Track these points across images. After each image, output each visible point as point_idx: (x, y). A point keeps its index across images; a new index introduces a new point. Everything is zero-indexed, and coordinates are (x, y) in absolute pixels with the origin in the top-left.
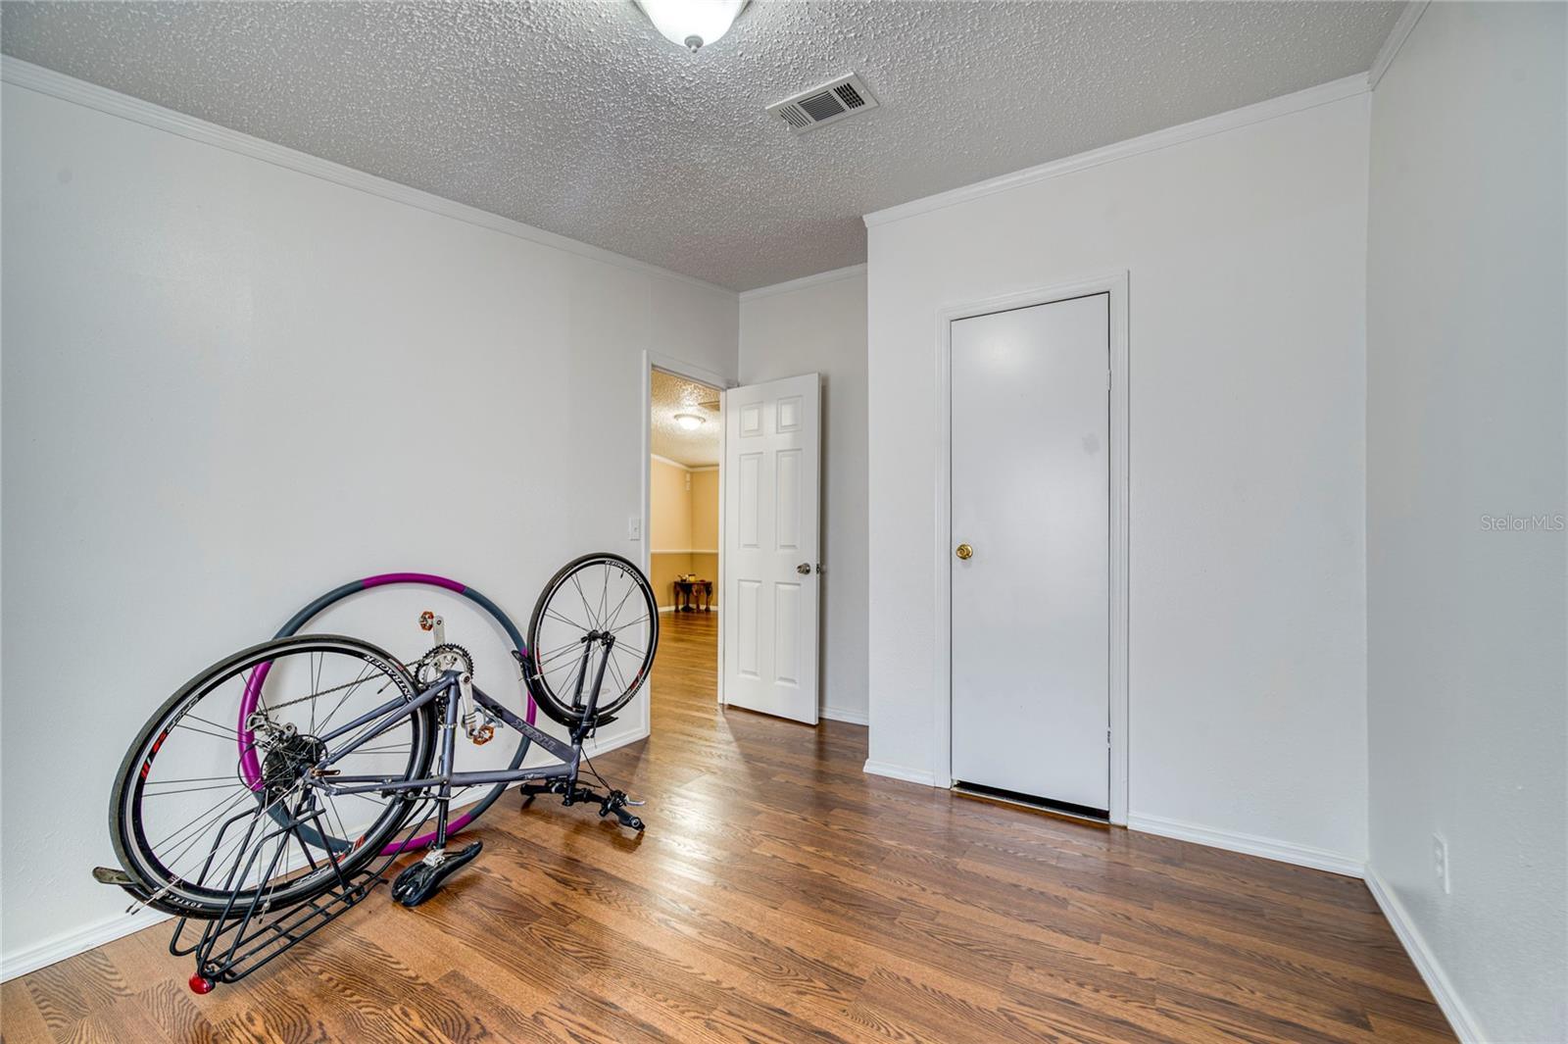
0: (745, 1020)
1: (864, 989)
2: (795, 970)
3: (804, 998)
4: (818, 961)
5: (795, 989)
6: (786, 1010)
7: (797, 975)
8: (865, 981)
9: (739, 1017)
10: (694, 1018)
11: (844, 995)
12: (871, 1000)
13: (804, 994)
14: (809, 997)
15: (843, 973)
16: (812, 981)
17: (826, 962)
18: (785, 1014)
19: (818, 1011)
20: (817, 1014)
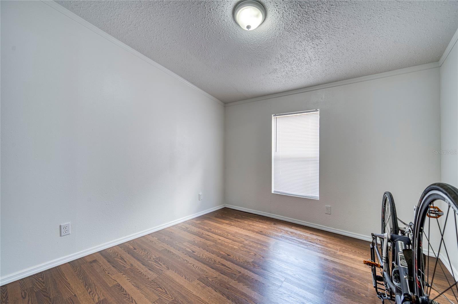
0: (231, 273)
1: (199, 277)
2: (216, 284)
3: (215, 276)
4: (208, 286)
5: (217, 279)
6: (221, 274)
7: (216, 283)
8: (198, 279)
9: (233, 273)
10: (244, 274)
11: (205, 276)
12: (199, 275)
13: (215, 277)
14: (214, 276)
15: (202, 282)
16: (212, 280)
17: (206, 285)
18: (221, 273)
19: (213, 273)
20: (214, 272)
